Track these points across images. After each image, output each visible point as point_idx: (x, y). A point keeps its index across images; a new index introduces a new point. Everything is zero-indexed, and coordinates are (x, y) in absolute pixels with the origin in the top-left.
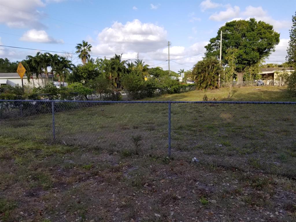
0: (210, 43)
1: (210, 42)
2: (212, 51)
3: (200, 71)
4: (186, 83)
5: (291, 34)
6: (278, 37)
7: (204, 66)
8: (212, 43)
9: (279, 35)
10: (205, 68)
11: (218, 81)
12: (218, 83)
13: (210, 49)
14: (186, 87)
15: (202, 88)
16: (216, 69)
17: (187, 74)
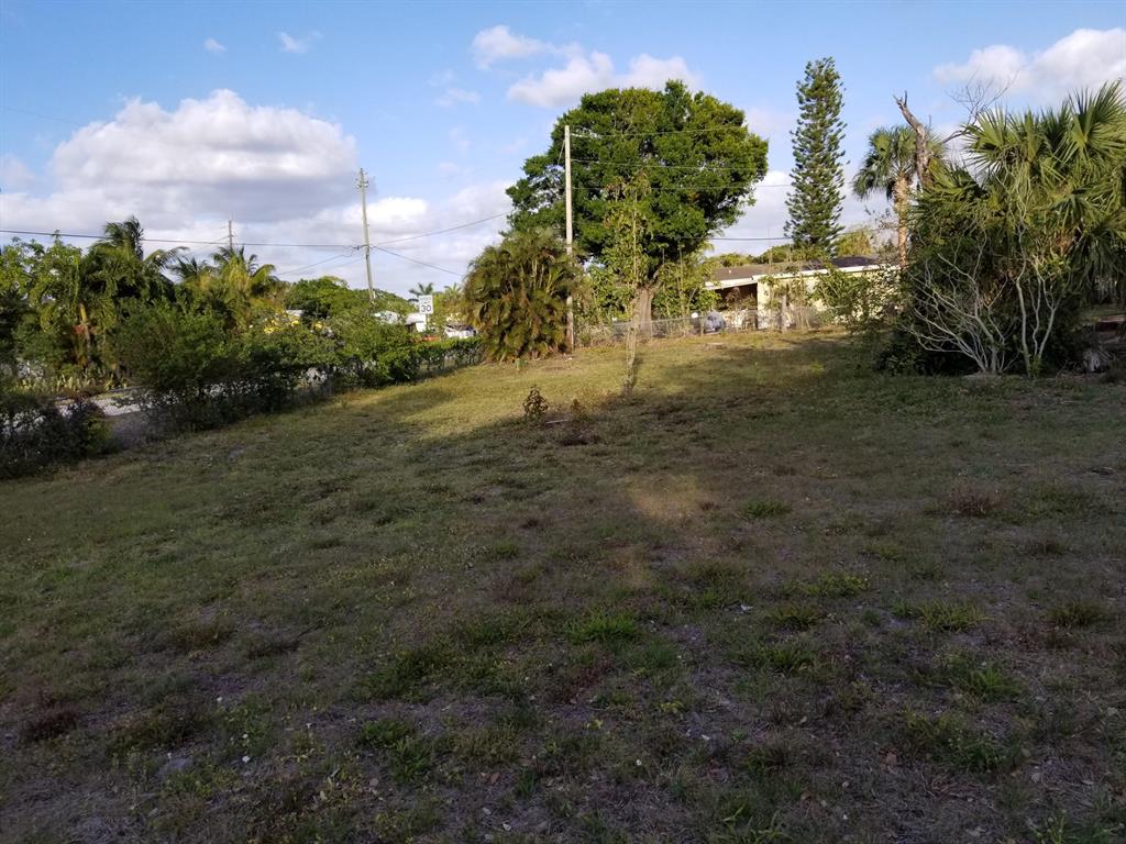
0: (525, 177)
1: (527, 173)
2: (536, 206)
3: (496, 285)
4: (444, 336)
5: (797, 146)
6: (763, 154)
7: (511, 266)
8: (532, 177)
9: (766, 144)
10: (515, 272)
11: (564, 321)
12: (565, 332)
13: (527, 200)
14: (441, 352)
15: (509, 354)
16: (557, 275)
17: (444, 302)
